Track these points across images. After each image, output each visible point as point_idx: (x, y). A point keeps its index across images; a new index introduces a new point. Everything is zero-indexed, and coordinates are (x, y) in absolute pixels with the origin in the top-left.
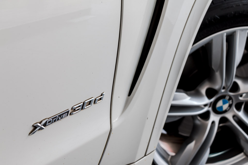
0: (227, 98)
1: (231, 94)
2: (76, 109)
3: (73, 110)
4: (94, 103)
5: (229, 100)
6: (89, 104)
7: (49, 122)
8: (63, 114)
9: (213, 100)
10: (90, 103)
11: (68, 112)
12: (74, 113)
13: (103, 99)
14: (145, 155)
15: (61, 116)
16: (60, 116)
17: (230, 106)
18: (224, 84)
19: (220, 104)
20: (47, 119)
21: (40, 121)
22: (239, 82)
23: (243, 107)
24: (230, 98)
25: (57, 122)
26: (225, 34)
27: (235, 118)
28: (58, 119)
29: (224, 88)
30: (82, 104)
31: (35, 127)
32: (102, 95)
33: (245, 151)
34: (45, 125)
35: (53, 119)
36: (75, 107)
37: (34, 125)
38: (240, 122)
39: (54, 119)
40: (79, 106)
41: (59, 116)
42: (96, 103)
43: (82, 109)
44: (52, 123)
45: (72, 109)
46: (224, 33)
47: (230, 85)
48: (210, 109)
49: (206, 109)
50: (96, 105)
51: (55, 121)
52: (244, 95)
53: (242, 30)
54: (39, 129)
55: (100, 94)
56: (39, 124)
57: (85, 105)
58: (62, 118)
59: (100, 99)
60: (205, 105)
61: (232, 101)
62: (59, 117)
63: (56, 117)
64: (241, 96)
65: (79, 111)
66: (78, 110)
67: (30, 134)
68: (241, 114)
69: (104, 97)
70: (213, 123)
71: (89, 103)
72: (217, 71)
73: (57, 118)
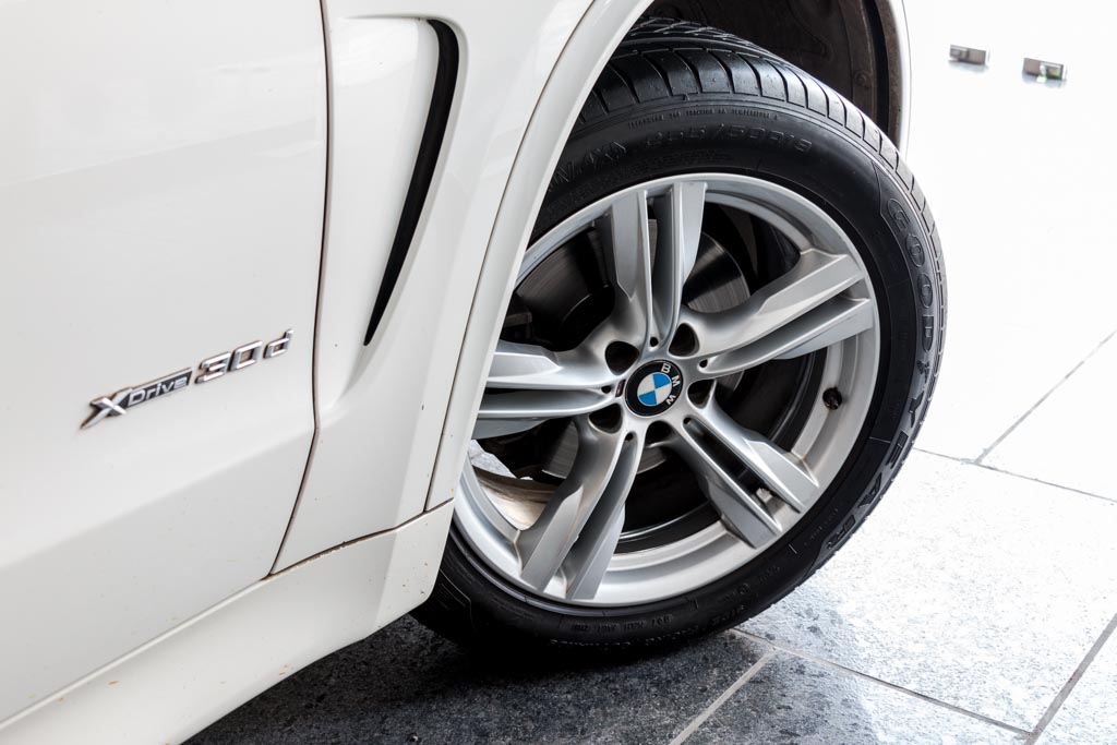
0: (666, 369)
1: (675, 358)
2: (212, 369)
3: (202, 372)
4: (264, 356)
5: (672, 374)
6: (250, 358)
7: (136, 398)
8: (174, 380)
9: (627, 374)
10: (252, 354)
11: (188, 375)
12: (206, 378)
13: (290, 346)
14: (425, 511)
15: (169, 385)
16: (167, 383)
17: (676, 391)
18: (653, 332)
19: (646, 385)
20: (130, 391)
21: (111, 394)
22: (697, 326)
23: (712, 393)
24: (674, 371)
25: (158, 400)
27: (691, 424)
28: (162, 392)
29: (654, 342)
30: (229, 356)
31: (97, 409)
32: (284, 336)
33: (723, 517)
34: (124, 404)
35: (146, 390)
36: (209, 362)
37: (95, 403)
38: (708, 439)
39: (150, 392)
40: (221, 362)
41: (163, 383)
42: (270, 357)
43: (229, 369)
44: (145, 400)
45: (200, 367)
46: (643, 190)
47: (670, 333)
48: (621, 400)
49: (609, 399)
50: (267, 361)
51: (153, 395)
52: (711, 361)
53: (691, 182)
54: (109, 415)
55: (282, 335)
56: (106, 401)
57: (238, 359)
58: (172, 389)
59: (282, 346)
60: (607, 389)
61: (681, 379)
62: (164, 387)
63: (155, 386)
64: (704, 364)
65: (220, 373)
66: (218, 370)
67: (83, 425)
68: (708, 415)
69: (293, 343)
70: (630, 437)
71: (248, 354)
72: (632, 294)
73: (159, 389)
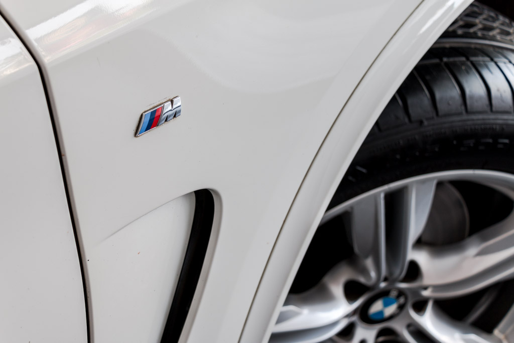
0: (394, 294)
1: (403, 286)
5: (398, 297)
18: (385, 274)
19: (377, 307)
24: (401, 293)
26: (382, 196)
27: (412, 328)
29: (385, 279)
46: (380, 192)
48: (355, 319)
53: (423, 182)
61: (406, 299)
64: (425, 289)
72: (366, 257)
